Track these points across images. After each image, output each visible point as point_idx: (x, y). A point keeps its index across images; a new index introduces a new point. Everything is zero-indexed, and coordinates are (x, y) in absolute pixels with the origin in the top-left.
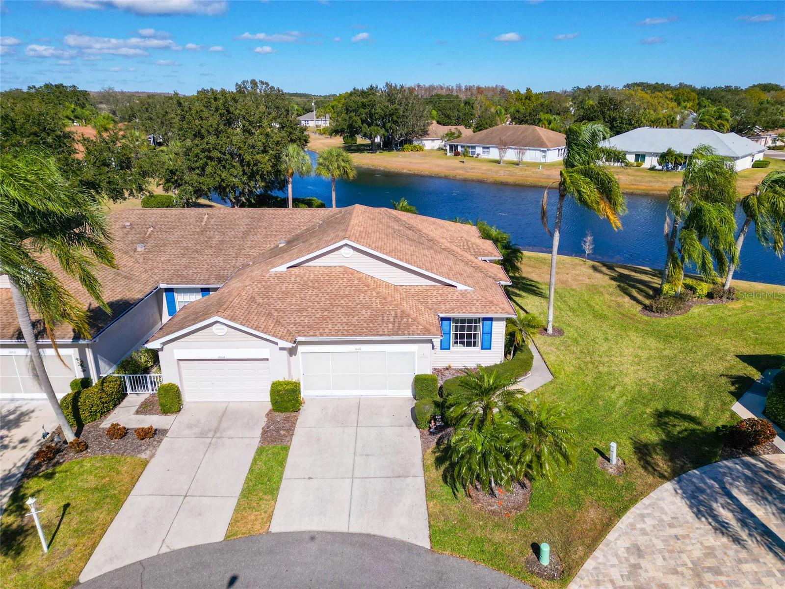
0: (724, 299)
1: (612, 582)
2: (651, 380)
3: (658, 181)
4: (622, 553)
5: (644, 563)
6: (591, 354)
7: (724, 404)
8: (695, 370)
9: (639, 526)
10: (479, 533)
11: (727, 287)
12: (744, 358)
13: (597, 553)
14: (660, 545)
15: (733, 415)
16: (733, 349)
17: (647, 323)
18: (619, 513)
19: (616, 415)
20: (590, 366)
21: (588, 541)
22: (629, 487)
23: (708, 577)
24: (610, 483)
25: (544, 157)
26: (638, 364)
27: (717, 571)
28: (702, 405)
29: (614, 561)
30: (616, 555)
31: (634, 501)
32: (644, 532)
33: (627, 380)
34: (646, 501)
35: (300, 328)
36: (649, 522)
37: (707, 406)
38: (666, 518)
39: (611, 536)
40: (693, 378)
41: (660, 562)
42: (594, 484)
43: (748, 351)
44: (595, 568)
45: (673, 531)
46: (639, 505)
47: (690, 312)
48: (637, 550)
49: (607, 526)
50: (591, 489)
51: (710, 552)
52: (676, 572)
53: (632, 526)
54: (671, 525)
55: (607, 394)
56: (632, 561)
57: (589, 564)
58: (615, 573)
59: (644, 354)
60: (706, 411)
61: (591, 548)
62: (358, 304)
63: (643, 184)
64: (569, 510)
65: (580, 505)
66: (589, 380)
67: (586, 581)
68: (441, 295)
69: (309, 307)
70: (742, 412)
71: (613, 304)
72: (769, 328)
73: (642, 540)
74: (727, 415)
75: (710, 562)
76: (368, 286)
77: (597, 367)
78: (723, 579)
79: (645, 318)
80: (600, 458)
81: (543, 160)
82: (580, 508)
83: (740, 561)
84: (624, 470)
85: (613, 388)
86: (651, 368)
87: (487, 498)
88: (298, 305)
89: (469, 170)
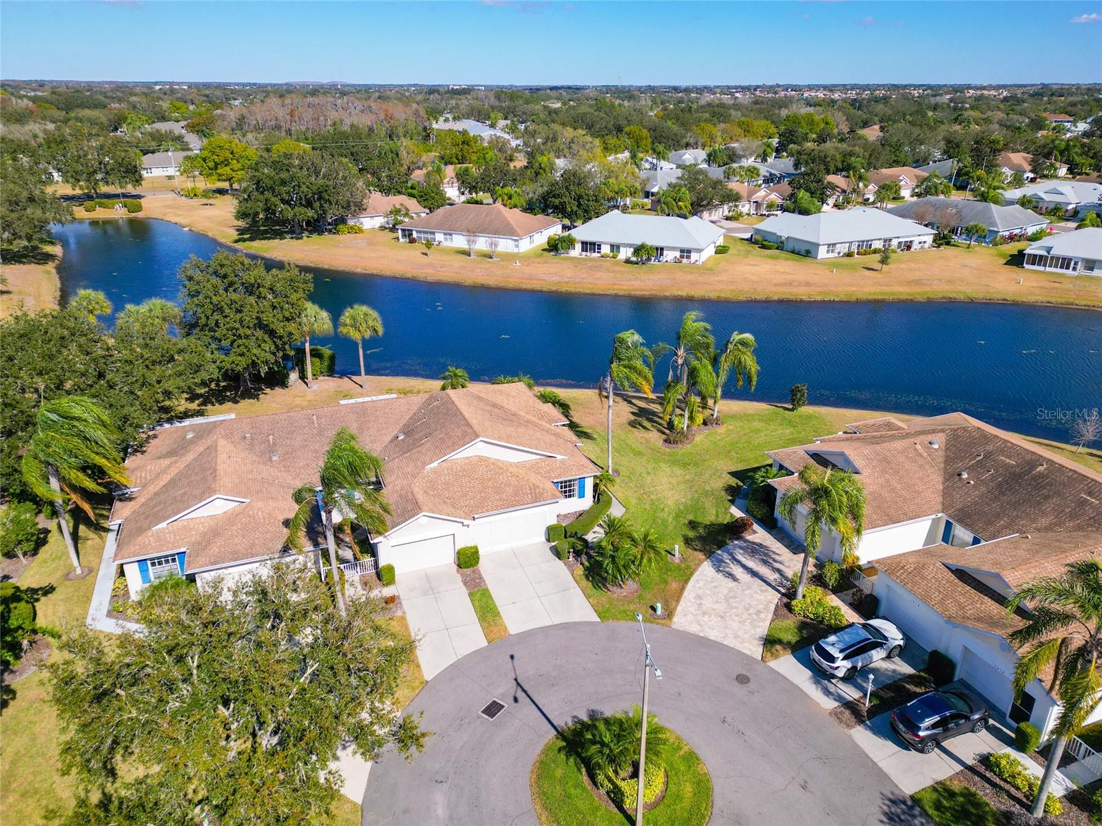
0: (714, 425)
1: (691, 613)
2: (683, 500)
3: (636, 279)
4: (693, 600)
5: (703, 602)
6: (642, 487)
7: (726, 509)
8: (707, 488)
9: (697, 585)
10: (622, 608)
11: (715, 417)
12: (734, 474)
13: (681, 603)
14: (708, 592)
15: (732, 515)
16: (725, 468)
17: (670, 455)
18: (686, 581)
19: (671, 527)
20: (645, 496)
21: (676, 599)
22: (688, 567)
23: (732, 600)
24: (678, 568)
25: (517, 246)
26: (673, 489)
27: (735, 597)
28: (714, 512)
29: (690, 604)
30: (690, 602)
31: (692, 574)
32: (700, 588)
33: (670, 503)
34: (697, 573)
35: (471, 509)
36: (701, 583)
37: (717, 512)
38: (709, 579)
39: (686, 593)
40: (706, 494)
41: (710, 600)
42: (671, 570)
43: (734, 469)
44: (683, 610)
45: (713, 584)
46: (694, 576)
47: (695, 441)
48: (699, 597)
49: (683, 589)
50: (669, 573)
51: (731, 590)
52: (718, 602)
53: (694, 587)
54: (712, 582)
55: (661, 515)
56: (698, 602)
57: (679, 608)
58: (692, 609)
59: (674, 481)
60: (717, 516)
61: (678, 601)
62: (501, 484)
63: (624, 283)
64: (662, 586)
65: (666, 582)
66: (647, 506)
67: (680, 616)
68: (548, 465)
69: (468, 492)
70: (737, 513)
71: (643, 441)
72: (744, 447)
73: (700, 592)
74: (729, 515)
75: (732, 594)
76: (502, 469)
77: (649, 496)
78: (737, 600)
79: (667, 450)
80: (669, 555)
81: (516, 250)
82: (667, 583)
83: (744, 590)
84: (683, 559)
85: (663, 509)
86: (681, 490)
87: (619, 590)
88: (460, 492)
89: (439, 269)
